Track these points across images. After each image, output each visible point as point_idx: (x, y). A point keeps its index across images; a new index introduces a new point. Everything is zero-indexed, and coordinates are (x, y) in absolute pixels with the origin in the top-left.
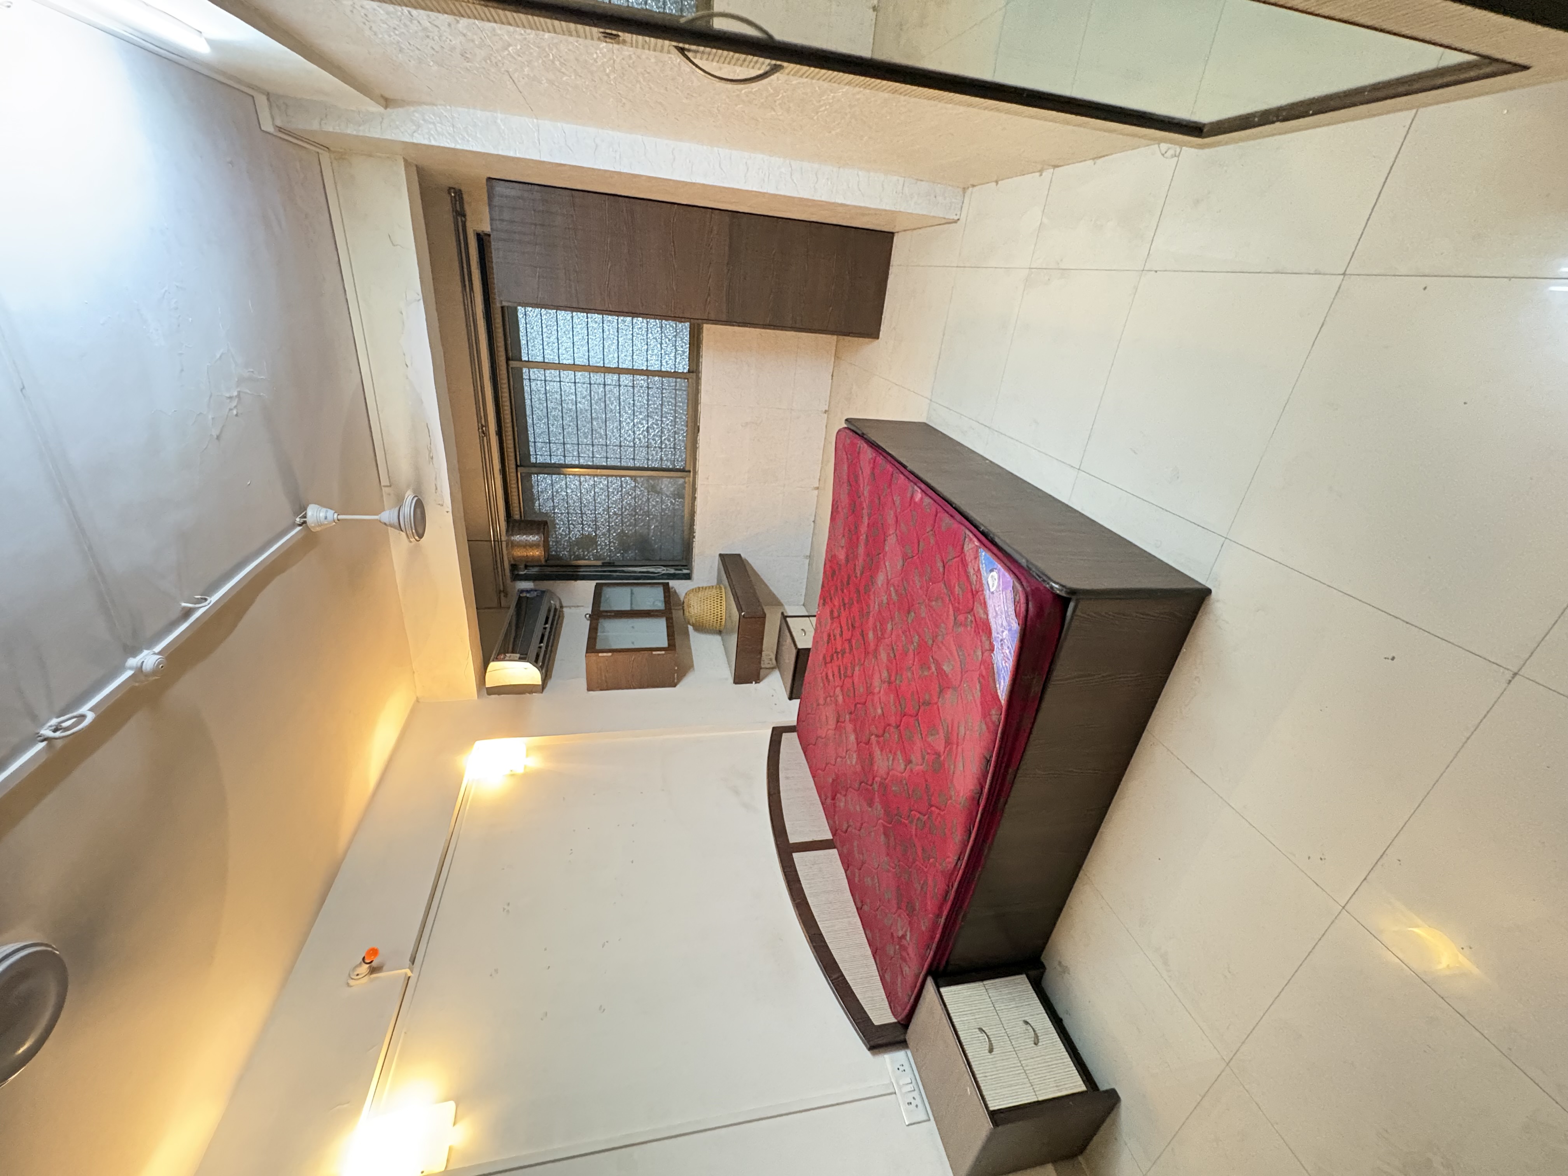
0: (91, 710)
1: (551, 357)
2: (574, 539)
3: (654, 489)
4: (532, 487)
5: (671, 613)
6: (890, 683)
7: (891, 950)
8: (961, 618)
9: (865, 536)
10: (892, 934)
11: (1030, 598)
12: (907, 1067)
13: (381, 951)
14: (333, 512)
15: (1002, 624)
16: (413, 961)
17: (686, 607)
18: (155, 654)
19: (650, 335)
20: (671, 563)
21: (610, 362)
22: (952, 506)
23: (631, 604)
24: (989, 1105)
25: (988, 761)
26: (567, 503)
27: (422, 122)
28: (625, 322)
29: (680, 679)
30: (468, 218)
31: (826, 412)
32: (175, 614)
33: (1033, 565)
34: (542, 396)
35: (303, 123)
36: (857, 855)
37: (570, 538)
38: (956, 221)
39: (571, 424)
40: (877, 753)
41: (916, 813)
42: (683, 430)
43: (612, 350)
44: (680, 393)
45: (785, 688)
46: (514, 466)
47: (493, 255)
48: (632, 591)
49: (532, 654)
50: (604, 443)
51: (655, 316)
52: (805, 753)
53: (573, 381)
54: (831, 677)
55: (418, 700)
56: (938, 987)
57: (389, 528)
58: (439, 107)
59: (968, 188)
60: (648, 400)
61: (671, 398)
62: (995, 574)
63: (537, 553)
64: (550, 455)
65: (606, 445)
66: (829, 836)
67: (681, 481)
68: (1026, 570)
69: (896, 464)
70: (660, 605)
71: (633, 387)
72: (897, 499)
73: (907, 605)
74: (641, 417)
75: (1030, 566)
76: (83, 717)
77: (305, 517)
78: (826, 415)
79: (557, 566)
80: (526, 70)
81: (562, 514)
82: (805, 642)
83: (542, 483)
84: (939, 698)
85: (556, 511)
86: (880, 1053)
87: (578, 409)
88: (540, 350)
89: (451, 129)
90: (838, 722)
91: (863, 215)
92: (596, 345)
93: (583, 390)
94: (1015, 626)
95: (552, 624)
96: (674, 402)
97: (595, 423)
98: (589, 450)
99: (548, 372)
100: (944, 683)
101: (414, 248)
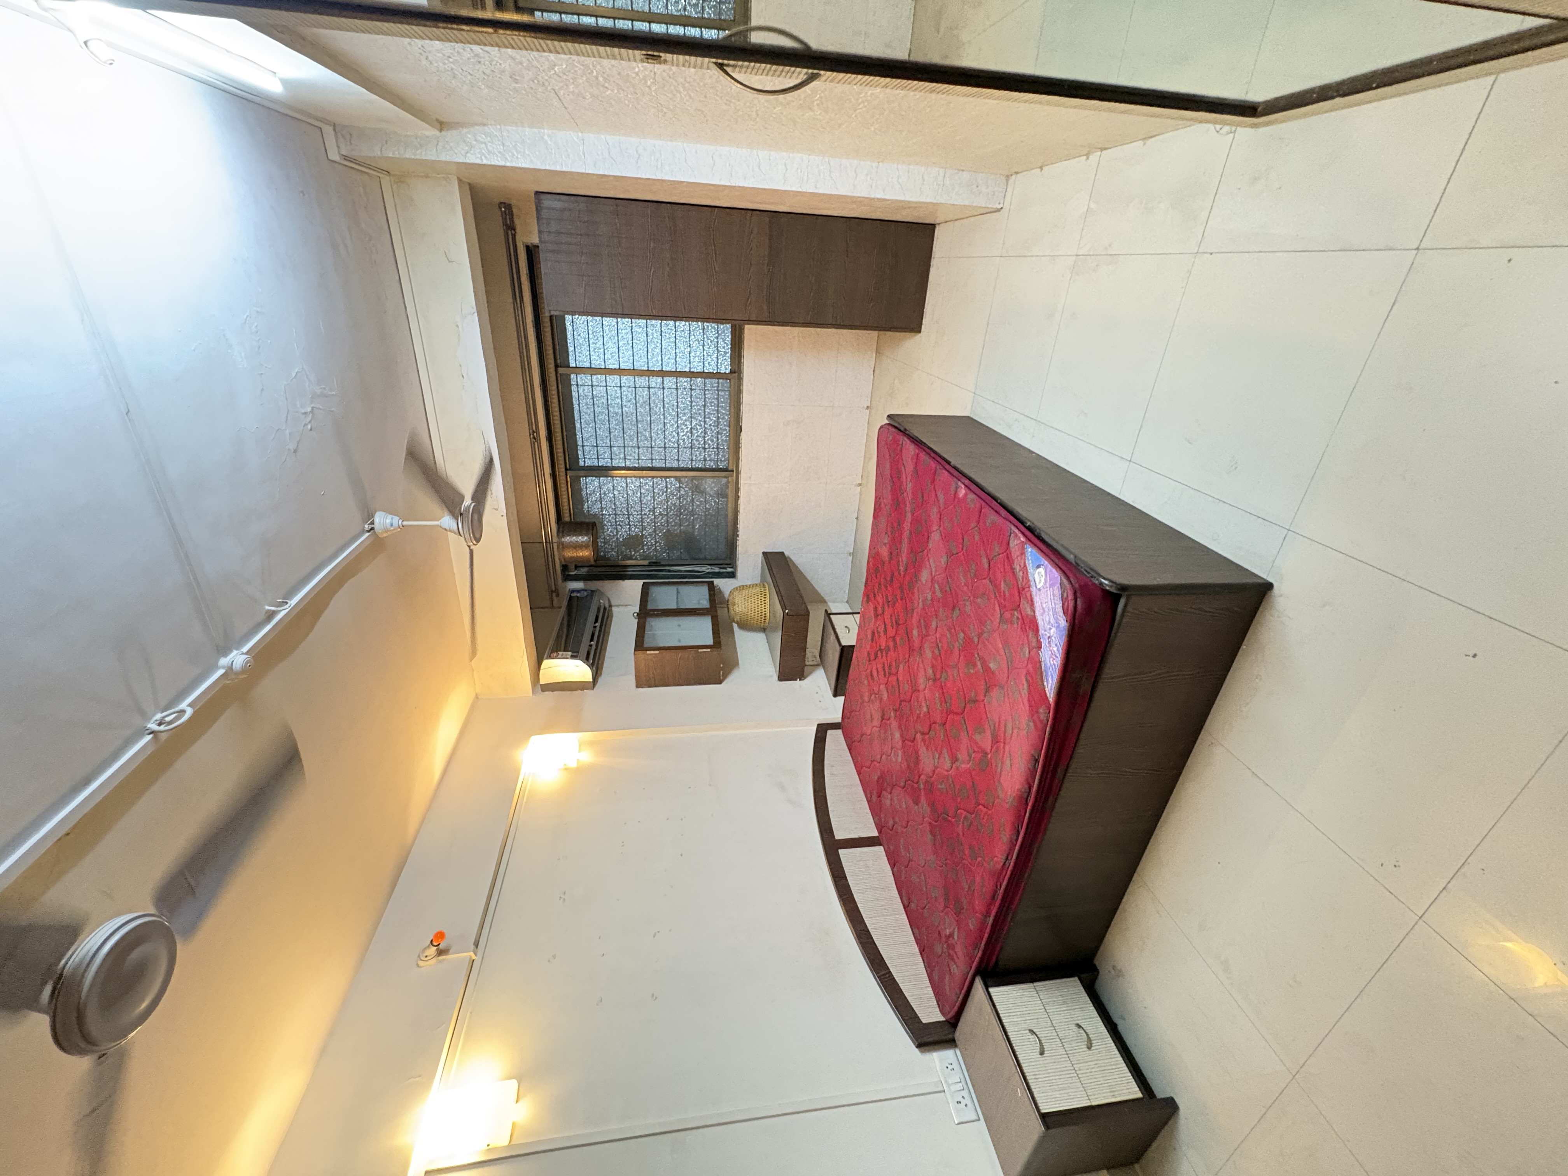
0: (190, 705)
1: (597, 363)
2: (621, 540)
3: (697, 489)
4: (581, 490)
5: (716, 611)
6: (935, 680)
7: (938, 949)
8: (1007, 615)
9: (908, 532)
10: (939, 932)
11: (1078, 595)
12: (955, 1065)
13: (447, 935)
14: (398, 518)
15: (1049, 622)
16: (476, 944)
17: (730, 606)
18: (243, 654)
19: (692, 337)
20: (716, 562)
21: (654, 365)
22: (997, 502)
23: (677, 602)
24: (1041, 1108)
25: (1037, 761)
26: (615, 504)
27: (474, 143)
28: (668, 325)
29: (725, 676)
30: (518, 230)
31: (868, 408)
32: (262, 616)
33: (1080, 559)
34: (589, 401)
35: (365, 151)
36: (903, 853)
37: (617, 538)
38: (999, 210)
39: (617, 427)
40: (923, 750)
41: (962, 811)
42: (726, 430)
43: (655, 353)
44: (723, 393)
45: (830, 686)
46: (563, 470)
47: (542, 266)
48: (677, 589)
49: (584, 649)
50: (650, 446)
51: (697, 319)
52: (850, 749)
53: (619, 385)
54: (875, 674)
55: (477, 697)
56: (987, 987)
57: (449, 533)
58: (490, 126)
59: (1011, 175)
60: (691, 402)
61: (714, 399)
62: (1041, 570)
63: (586, 553)
64: (598, 459)
65: (651, 447)
66: (875, 833)
67: (724, 481)
68: (1075, 567)
69: (939, 459)
70: (705, 604)
71: (677, 389)
72: (941, 497)
73: (951, 601)
74: (684, 418)
75: (1079, 562)
76: (183, 712)
77: (372, 523)
78: (868, 411)
79: (605, 566)
80: (571, 87)
81: (609, 515)
82: (849, 639)
83: (591, 485)
84: (985, 696)
85: (604, 512)
86: (929, 1051)
87: (624, 412)
88: (586, 356)
89: (502, 147)
90: (883, 719)
91: (904, 208)
92: (640, 349)
93: (628, 393)
94: (1063, 623)
95: (602, 622)
96: (716, 402)
97: (640, 426)
98: (635, 452)
99: (594, 377)
100: (990, 681)
101: (468, 264)
